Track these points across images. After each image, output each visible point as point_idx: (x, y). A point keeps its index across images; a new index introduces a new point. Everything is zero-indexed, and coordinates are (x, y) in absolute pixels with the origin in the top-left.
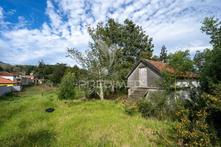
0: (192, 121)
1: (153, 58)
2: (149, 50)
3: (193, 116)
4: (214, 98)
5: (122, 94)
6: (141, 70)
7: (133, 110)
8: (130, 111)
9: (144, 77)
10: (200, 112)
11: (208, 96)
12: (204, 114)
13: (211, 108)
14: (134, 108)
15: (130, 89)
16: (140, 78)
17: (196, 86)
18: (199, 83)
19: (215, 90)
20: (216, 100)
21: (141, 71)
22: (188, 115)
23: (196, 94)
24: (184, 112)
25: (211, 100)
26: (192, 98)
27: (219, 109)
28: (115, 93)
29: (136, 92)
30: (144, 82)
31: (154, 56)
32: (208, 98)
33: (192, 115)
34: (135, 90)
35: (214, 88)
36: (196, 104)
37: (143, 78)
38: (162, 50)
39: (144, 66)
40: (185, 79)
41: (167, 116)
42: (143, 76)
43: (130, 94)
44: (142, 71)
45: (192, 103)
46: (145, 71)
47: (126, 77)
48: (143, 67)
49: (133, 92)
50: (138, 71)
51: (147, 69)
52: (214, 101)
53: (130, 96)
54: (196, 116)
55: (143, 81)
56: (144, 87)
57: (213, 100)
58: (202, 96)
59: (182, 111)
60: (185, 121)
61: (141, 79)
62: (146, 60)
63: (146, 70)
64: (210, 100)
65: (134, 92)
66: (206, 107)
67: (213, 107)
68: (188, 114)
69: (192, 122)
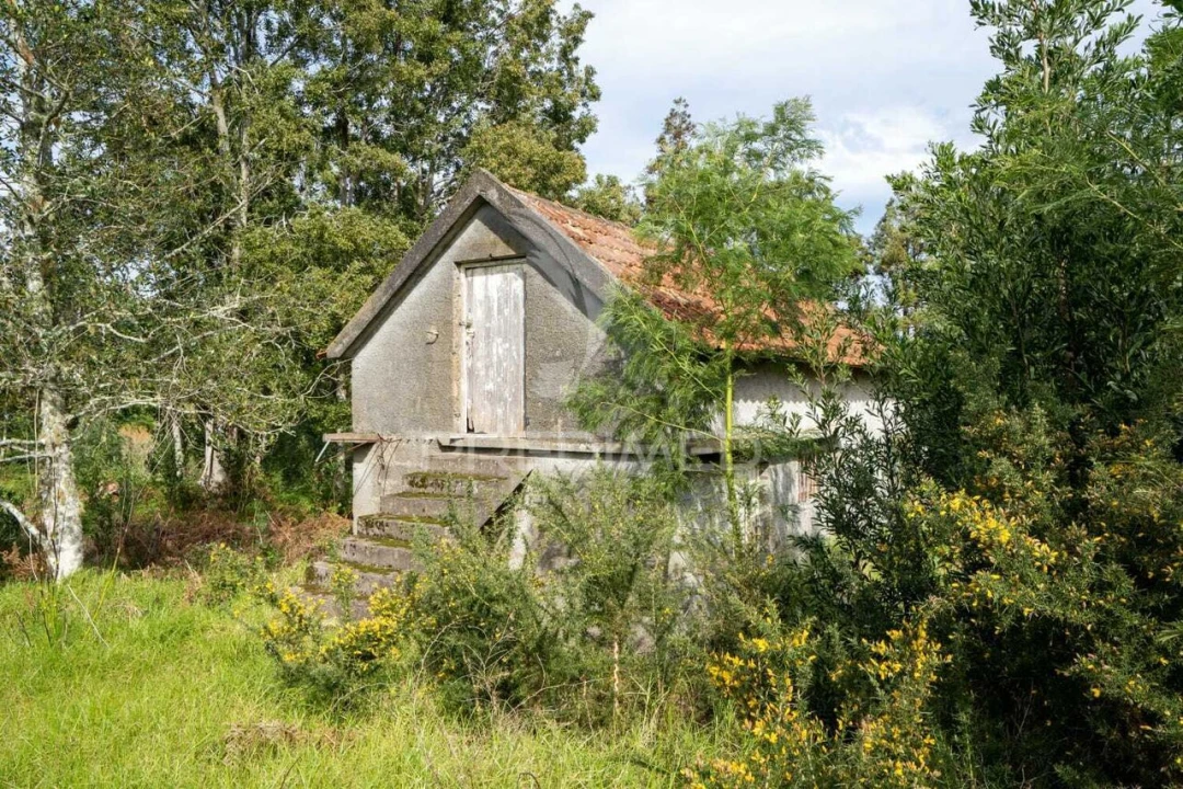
0: (831, 724)
1: (590, 193)
2: (559, 116)
3: (841, 679)
4: (993, 524)
5: (306, 505)
6: (470, 286)
7: (367, 657)
8: (329, 667)
9: (499, 347)
10: (888, 640)
11: (956, 503)
12: (913, 655)
13: (971, 599)
14: (370, 638)
15: (371, 456)
16: (465, 363)
17: (875, 427)
18: (890, 405)
19: (1004, 454)
20: (1005, 536)
21: (470, 295)
22: (803, 675)
23: (873, 493)
24: (777, 660)
25: (973, 535)
26: (842, 526)
27: (1020, 612)
28: (236, 496)
29: (418, 481)
30: (495, 398)
31: (599, 180)
32: (951, 520)
33: (833, 669)
34: (411, 466)
35: (995, 442)
36: (868, 569)
37: (489, 355)
38: (661, 140)
39: (502, 250)
40: (799, 379)
41: (655, 687)
42: (488, 345)
43: (365, 502)
44: (479, 293)
45: (842, 564)
46: (505, 297)
47: (335, 349)
48: (490, 262)
49: (394, 484)
50: (447, 299)
51: (524, 276)
52: (990, 547)
53: (368, 522)
54: (857, 681)
55: (490, 386)
56: (490, 438)
57: (984, 538)
58: (913, 508)
59: (762, 645)
60: (773, 738)
61: (471, 372)
62: (522, 196)
63: (518, 285)
64: (966, 535)
65: (406, 487)
66: (934, 600)
67: (982, 596)
68: (805, 667)
69: (831, 734)
